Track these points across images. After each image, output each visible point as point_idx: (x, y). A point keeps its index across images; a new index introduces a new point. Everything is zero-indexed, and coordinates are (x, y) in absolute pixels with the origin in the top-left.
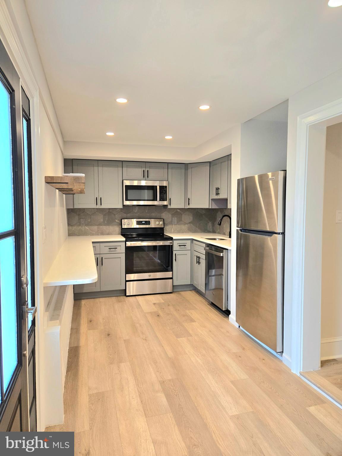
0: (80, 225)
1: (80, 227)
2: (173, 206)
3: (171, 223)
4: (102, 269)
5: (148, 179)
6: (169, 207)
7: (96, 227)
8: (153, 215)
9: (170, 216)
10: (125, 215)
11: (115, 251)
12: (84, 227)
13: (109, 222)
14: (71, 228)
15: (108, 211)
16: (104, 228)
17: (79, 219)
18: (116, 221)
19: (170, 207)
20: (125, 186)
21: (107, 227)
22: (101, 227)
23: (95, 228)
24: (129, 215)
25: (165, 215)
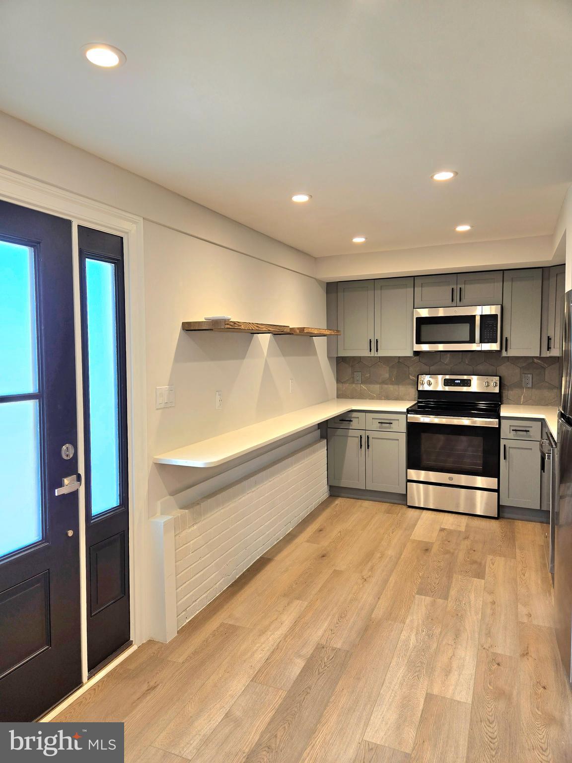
0: (353, 382)
1: (354, 385)
2: (512, 352)
3: (519, 385)
4: (368, 453)
5: (461, 304)
6: (504, 354)
7: (379, 385)
8: (481, 368)
9: (517, 371)
10: (426, 368)
11: (390, 428)
12: (359, 385)
13: (399, 379)
14: (340, 385)
15: (397, 361)
16: (391, 388)
17: (353, 373)
18: (411, 377)
19: (507, 354)
20: (417, 318)
21: (396, 387)
22: (386, 386)
23: (377, 387)
24: (433, 368)
25: (504, 370)
